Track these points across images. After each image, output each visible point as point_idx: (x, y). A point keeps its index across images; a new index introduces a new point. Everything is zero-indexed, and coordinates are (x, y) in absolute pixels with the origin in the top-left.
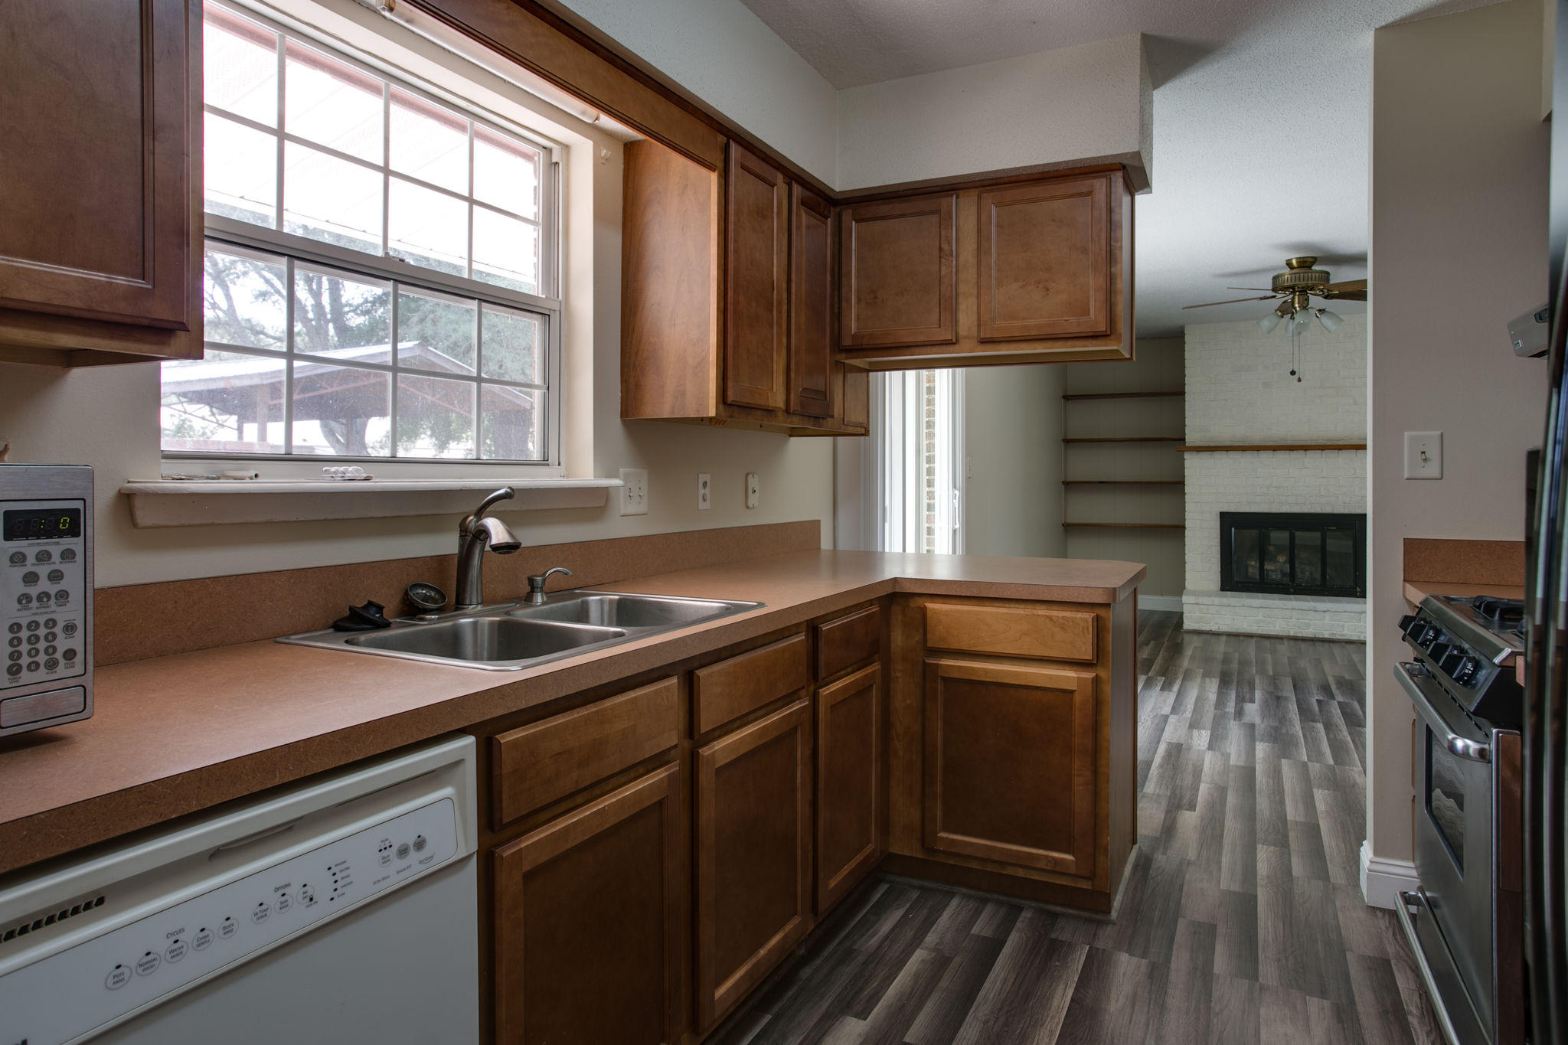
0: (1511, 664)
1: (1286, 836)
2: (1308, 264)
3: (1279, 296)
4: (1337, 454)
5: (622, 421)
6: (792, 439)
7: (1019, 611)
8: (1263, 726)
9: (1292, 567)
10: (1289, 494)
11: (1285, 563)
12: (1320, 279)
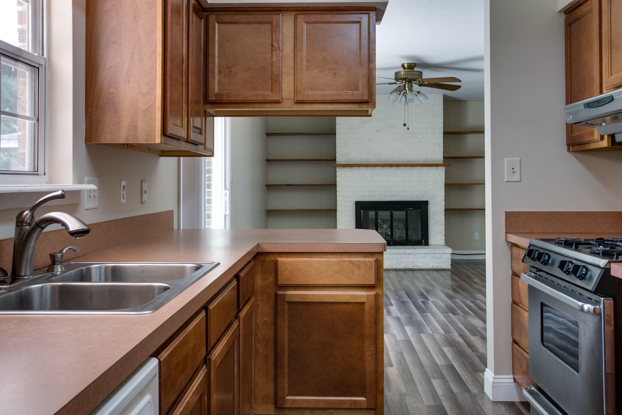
0: (608, 267)
1: (441, 373)
2: (412, 67)
3: (398, 83)
4: (412, 169)
5: (86, 144)
6: (161, 158)
7: (333, 259)
8: (403, 318)
9: (392, 231)
10: (390, 190)
11: (387, 228)
12: (419, 75)
